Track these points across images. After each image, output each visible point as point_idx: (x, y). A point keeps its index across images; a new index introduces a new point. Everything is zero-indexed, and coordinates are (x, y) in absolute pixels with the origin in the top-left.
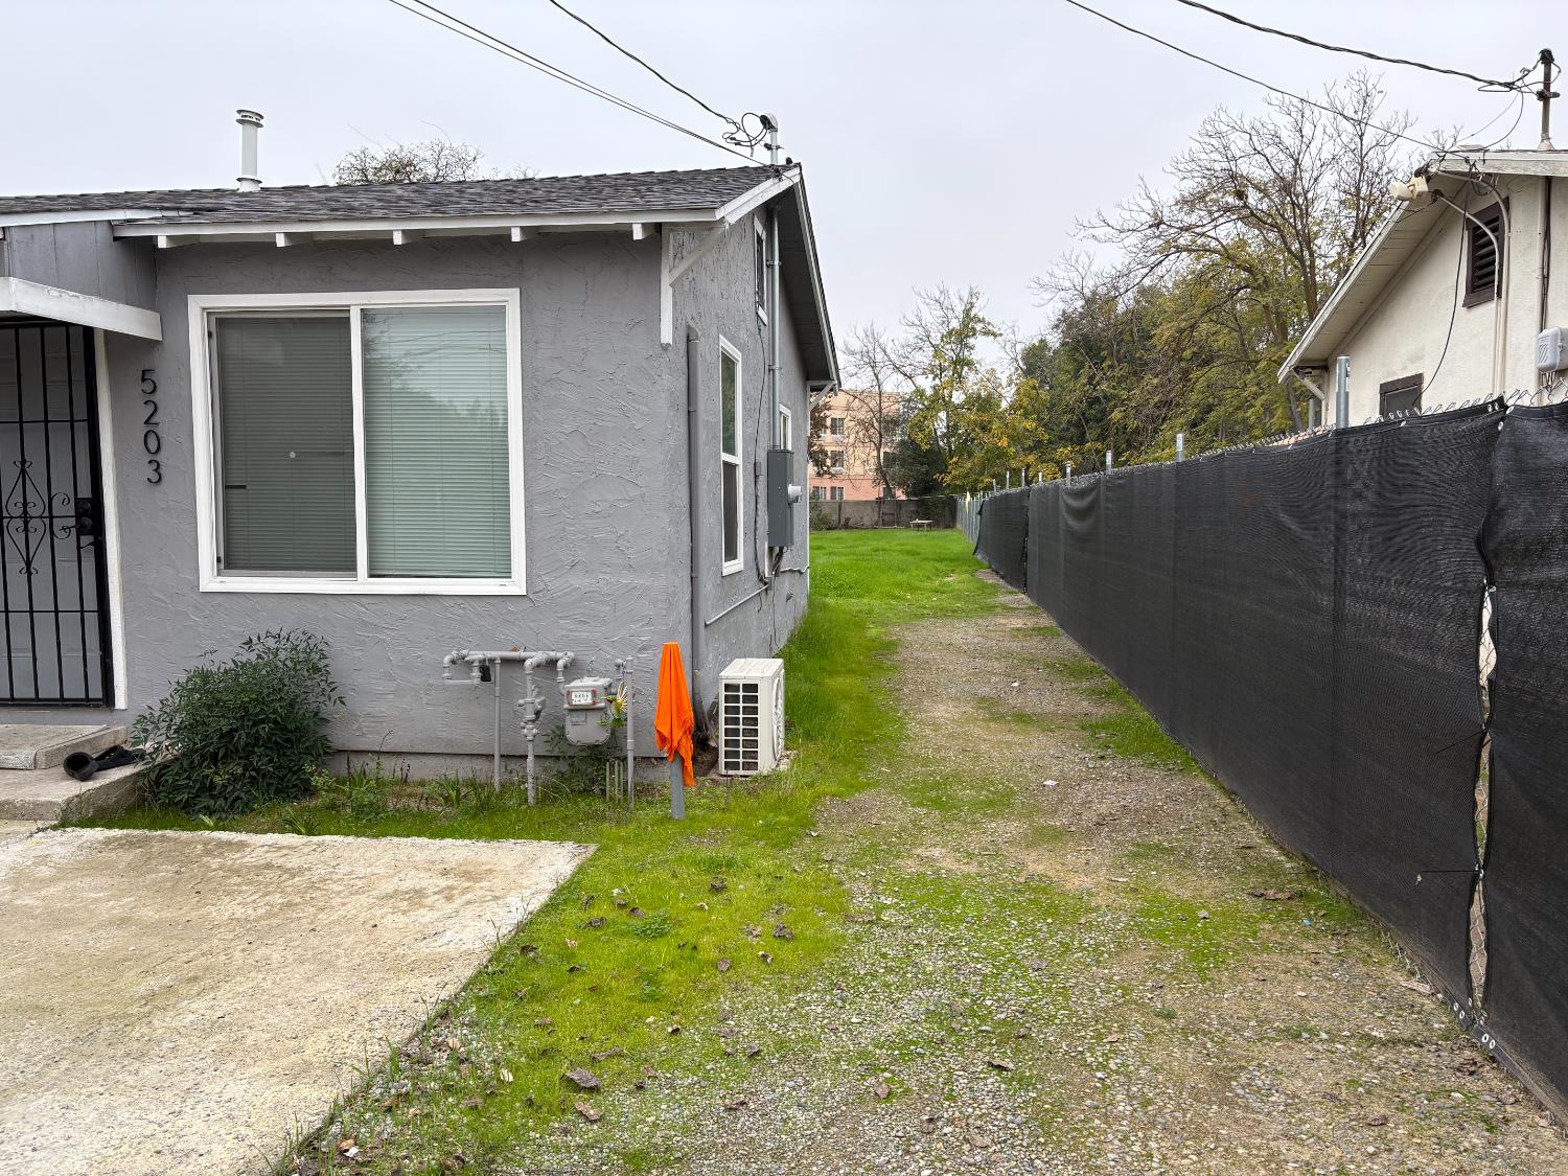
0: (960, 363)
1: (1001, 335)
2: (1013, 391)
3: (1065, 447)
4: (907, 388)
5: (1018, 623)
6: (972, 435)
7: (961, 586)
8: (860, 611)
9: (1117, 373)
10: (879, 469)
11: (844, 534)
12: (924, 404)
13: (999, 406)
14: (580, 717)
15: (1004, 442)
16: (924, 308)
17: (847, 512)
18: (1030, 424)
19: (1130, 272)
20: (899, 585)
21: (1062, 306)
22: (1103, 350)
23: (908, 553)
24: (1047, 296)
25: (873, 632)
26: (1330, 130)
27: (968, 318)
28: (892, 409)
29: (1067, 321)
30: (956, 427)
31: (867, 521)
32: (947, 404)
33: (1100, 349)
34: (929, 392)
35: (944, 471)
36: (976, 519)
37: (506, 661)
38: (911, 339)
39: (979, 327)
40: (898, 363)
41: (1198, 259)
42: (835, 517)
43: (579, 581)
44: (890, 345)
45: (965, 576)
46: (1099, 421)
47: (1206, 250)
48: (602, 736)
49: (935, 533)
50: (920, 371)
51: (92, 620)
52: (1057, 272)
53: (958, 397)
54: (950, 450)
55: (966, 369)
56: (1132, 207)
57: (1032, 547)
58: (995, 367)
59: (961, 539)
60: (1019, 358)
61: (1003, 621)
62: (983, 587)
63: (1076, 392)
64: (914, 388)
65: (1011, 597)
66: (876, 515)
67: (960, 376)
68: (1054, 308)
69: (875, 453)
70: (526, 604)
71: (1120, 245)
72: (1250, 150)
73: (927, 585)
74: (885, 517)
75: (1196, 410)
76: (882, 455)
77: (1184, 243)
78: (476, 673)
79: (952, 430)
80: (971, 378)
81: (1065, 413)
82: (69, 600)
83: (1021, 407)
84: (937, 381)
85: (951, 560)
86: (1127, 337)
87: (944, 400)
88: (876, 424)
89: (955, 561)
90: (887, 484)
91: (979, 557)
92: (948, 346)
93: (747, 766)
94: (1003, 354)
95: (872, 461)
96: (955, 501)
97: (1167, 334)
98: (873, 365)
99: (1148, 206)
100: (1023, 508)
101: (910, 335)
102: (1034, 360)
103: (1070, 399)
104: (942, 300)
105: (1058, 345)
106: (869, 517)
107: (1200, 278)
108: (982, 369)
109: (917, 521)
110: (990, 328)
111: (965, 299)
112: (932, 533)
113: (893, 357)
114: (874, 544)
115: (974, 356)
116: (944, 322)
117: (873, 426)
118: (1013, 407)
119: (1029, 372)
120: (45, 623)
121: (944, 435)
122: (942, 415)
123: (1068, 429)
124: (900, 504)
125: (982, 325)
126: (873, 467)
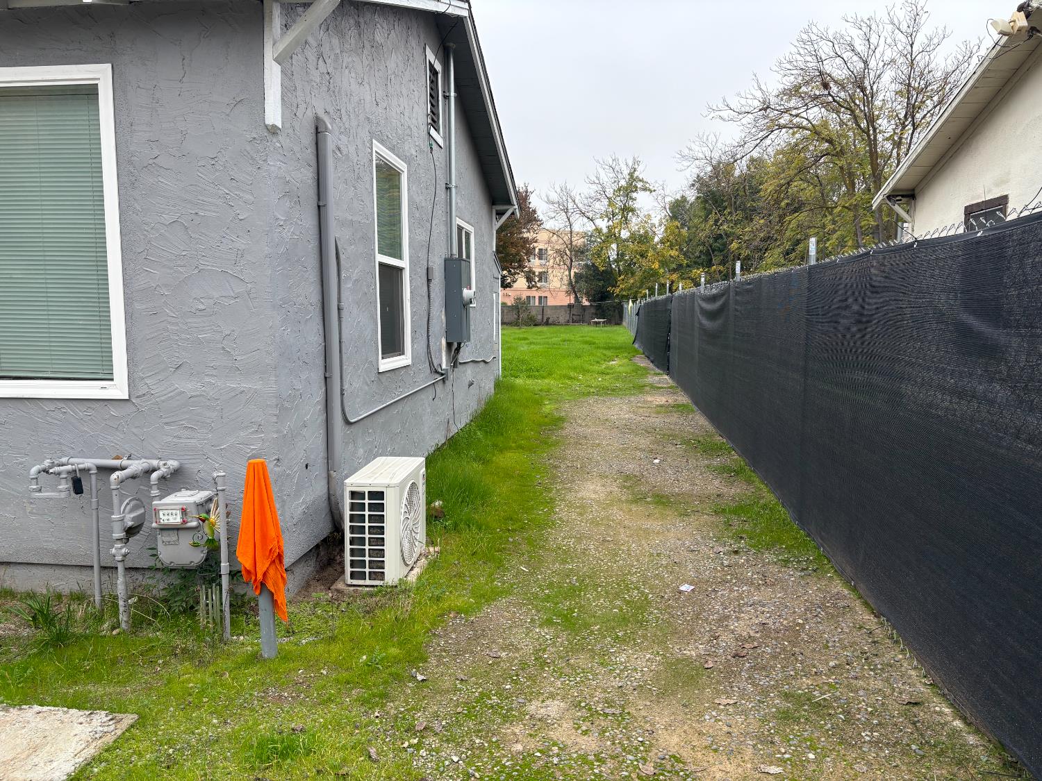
0: (626, 210)
1: (655, 191)
2: (663, 230)
3: (698, 269)
4: (590, 227)
5: (661, 400)
6: (635, 260)
7: (621, 369)
8: (541, 390)
9: (734, 218)
10: (570, 283)
11: (545, 329)
12: (601, 239)
13: (653, 239)
14: (172, 537)
15: (656, 266)
16: (601, 171)
17: (548, 313)
18: (674, 253)
19: (745, 143)
20: (574, 369)
21: (696, 171)
22: (725, 201)
23: (586, 343)
24: (686, 163)
25: (548, 408)
26: (889, 41)
27: (632, 177)
28: (579, 242)
29: (700, 182)
30: (623, 255)
31: (562, 320)
32: (617, 239)
33: (723, 201)
34: (605, 230)
35: (614, 286)
36: (635, 319)
37: (102, 470)
38: (593, 193)
39: (639, 185)
40: (583, 210)
41: (794, 134)
42: (540, 317)
43: (189, 386)
44: (578, 197)
45: (626, 361)
46: (721, 251)
47: (800, 127)
48: (196, 558)
49: (608, 328)
50: (598, 216)
52: (693, 146)
53: (625, 234)
54: (619, 270)
55: (630, 214)
56: (748, 96)
57: (674, 340)
58: (650, 213)
59: (625, 333)
60: (667, 207)
61: (649, 399)
62: (637, 369)
63: (705, 231)
64: (594, 227)
65: (657, 378)
66: (568, 315)
67: (626, 219)
68: (691, 173)
69: (567, 273)
70: (129, 409)
71: (739, 123)
72: (832, 54)
73: (596, 368)
74: (574, 317)
75: (789, 243)
76: (572, 274)
77: (784, 122)
78: (65, 485)
79: (621, 256)
80: (634, 221)
81: (699, 245)
83: (668, 241)
84: (611, 223)
85: (616, 348)
86: (741, 193)
87: (615, 236)
88: (568, 252)
89: (618, 349)
90: (576, 295)
91: (636, 346)
92: (618, 199)
93: (373, 576)
94: (656, 204)
95: (565, 278)
96: (622, 306)
97: (770, 189)
98: (566, 211)
99: (759, 94)
100: (667, 310)
101: (592, 190)
102: (678, 209)
103: (702, 235)
104: (613, 166)
105: (694, 198)
106: (563, 317)
107: (794, 149)
108: (641, 215)
109: (596, 320)
110: (647, 186)
111: (630, 164)
112: (606, 328)
113: (580, 205)
114: (563, 336)
115: (636, 205)
116: (615, 182)
117: (566, 254)
118: (662, 242)
119: (674, 217)
121: (615, 261)
122: (614, 246)
123: (700, 257)
124: (584, 308)
125: (641, 184)
126: (566, 282)
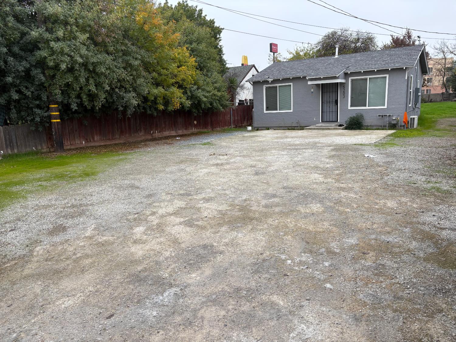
8: (431, 117)
10: (443, 84)
11: (430, 104)
14: (393, 121)
17: (431, 97)
25: (433, 120)
28: (449, 65)
31: (438, 100)
37: (384, 115)
42: (427, 99)
43: (394, 106)
44: (450, 45)
48: (396, 123)
51: (336, 112)
66: (441, 98)
69: (442, 79)
70: (387, 109)
74: (444, 98)
76: (445, 79)
78: (381, 116)
82: (334, 110)
88: (443, 70)
90: (446, 88)
93: (413, 127)
95: (441, 81)
98: (443, 52)
106: (439, 98)
109: (455, 99)
117: (442, 71)
120: (328, 113)
124: (450, 94)
126: (441, 83)
